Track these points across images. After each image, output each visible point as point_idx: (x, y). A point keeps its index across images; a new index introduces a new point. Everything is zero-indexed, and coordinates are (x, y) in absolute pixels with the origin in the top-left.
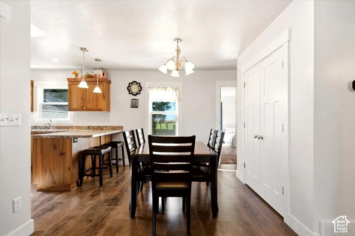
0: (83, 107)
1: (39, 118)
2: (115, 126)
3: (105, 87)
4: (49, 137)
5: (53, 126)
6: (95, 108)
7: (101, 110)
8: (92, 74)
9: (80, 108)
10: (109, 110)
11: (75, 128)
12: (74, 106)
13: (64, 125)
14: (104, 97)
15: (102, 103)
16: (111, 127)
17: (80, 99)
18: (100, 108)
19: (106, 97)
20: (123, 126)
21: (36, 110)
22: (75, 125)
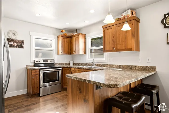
0: (113, 48)
1: (89, 58)
2: (146, 67)
3: (134, 25)
4: (75, 79)
5: (95, 64)
6: (124, 48)
7: (130, 50)
8: (122, 17)
9: (111, 49)
10: (138, 49)
11: (109, 66)
12: (107, 49)
13: (102, 64)
14: (133, 35)
15: (131, 42)
16: (141, 67)
17: (111, 41)
18: (129, 47)
19: (136, 36)
20: (156, 67)
21: (87, 54)
22: (109, 64)
